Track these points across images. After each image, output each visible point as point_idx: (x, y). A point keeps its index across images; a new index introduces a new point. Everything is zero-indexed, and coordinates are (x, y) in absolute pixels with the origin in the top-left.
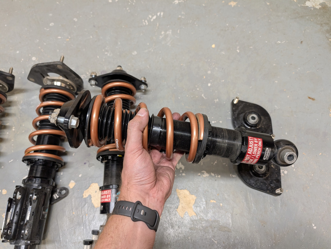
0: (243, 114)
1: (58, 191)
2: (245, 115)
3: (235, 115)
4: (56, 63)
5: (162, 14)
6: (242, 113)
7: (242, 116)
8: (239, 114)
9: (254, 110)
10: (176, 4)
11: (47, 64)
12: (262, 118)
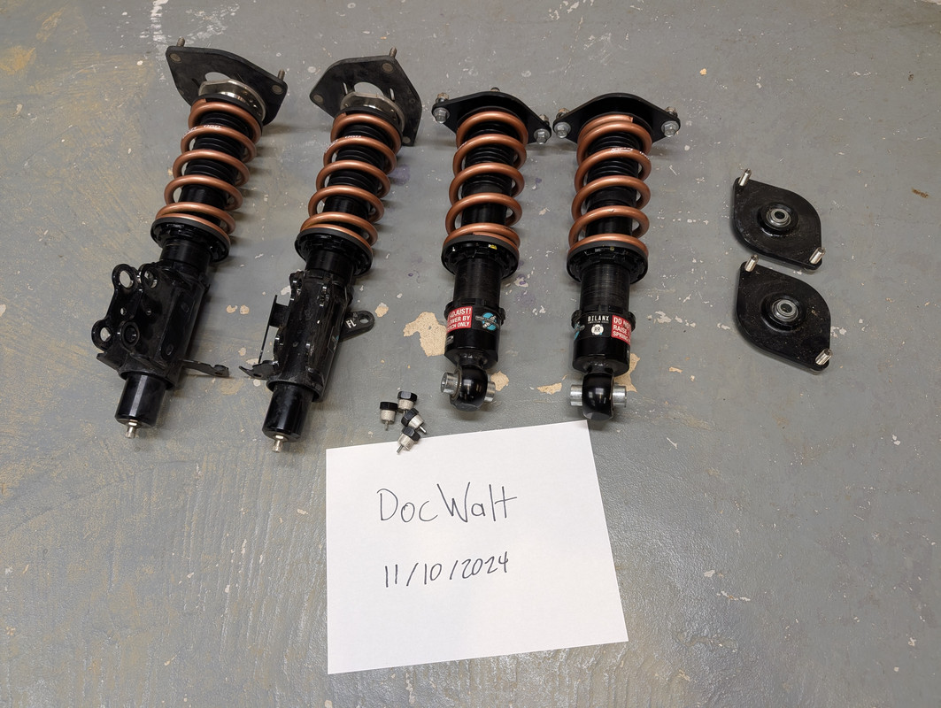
0: (759, 207)
1: (355, 315)
2: (760, 210)
3: (739, 208)
6: (755, 205)
7: (754, 211)
8: (747, 207)
9: (781, 200)
11: (363, 60)
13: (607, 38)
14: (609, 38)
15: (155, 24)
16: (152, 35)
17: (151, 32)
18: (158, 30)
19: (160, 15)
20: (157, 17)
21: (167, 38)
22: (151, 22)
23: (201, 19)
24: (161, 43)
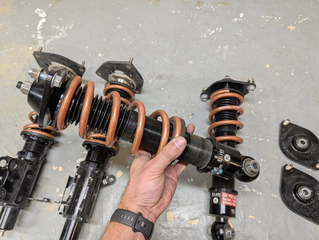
0: (293, 137)
1: (107, 177)
2: (294, 138)
3: (283, 136)
4: (126, 63)
5: (221, 29)
6: (291, 135)
7: (291, 138)
8: (287, 136)
9: (303, 134)
10: (235, 21)
11: (118, 63)
12: (312, 144)
13: (226, 47)
14: (227, 48)
15: (39, 31)
16: (37, 36)
17: (36, 35)
18: (39, 34)
19: (41, 27)
20: (40, 28)
21: (43, 38)
22: (37, 30)
23: (57, 30)
24: (40, 40)
